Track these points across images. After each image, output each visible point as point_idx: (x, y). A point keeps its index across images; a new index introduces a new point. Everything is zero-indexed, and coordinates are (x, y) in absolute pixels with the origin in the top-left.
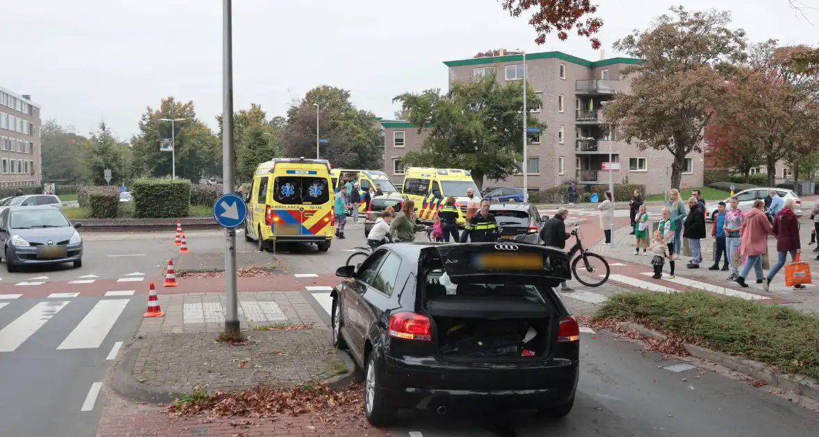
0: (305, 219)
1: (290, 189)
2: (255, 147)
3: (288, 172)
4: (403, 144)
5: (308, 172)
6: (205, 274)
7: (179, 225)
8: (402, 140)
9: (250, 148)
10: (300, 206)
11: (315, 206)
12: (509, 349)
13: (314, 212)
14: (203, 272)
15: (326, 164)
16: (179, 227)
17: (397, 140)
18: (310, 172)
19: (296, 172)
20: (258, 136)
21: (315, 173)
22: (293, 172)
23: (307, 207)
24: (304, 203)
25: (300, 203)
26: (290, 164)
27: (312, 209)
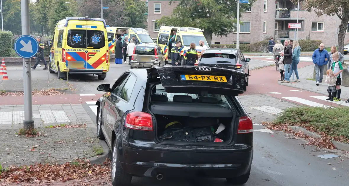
0: (89, 58)
1: (78, 38)
2: (59, 12)
3: (77, 26)
4: (160, 12)
5: (90, 27)
6: (18, 93)
7: (3, 61)
8: (159, 9)
9: (56, 12)
10: (85, 49)
11: (95, 49)
12: (206, 137)
13: (95, 53)
14: (17, 92)
15: (103, 22)
16: (4, 63)
17: (156, 9)
18: (92, 27)
19: (83, 27)
20: (62, 4)
21: (96, 27)
22: (81, 26)
23: (90, 50)
24: (88, 47)
25: (86, 48)
26: (78, 21)
27: (94, 52)
